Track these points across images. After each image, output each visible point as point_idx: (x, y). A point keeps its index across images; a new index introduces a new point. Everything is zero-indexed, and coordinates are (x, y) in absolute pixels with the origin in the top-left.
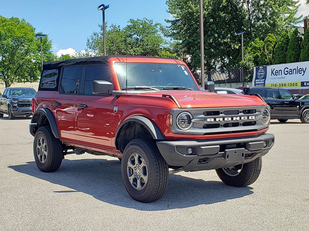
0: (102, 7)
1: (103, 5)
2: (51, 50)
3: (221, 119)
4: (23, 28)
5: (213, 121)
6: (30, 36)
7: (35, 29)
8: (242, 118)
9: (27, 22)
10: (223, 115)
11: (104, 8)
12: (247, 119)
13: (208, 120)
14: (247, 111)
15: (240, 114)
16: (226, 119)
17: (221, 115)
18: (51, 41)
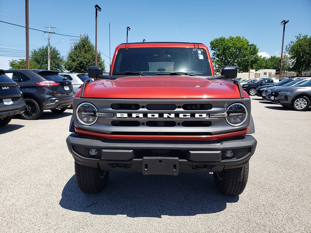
0: (283, 22)
1: (284, 21)
2: (258, 54)
3: (141, 115)
4: (242, 42)
5: (127, 116)
6: (246, 46)
7: (249, 42)
8: (181, 116)
9: (245, 38)
10: (145, 110)
11: (285, 23)
12: (189, 117)
13: (119, 115)
14: (198, 106)
15: (177, 110)
16: (149, 116)
17: (141, 109)
18: (258, 48)
